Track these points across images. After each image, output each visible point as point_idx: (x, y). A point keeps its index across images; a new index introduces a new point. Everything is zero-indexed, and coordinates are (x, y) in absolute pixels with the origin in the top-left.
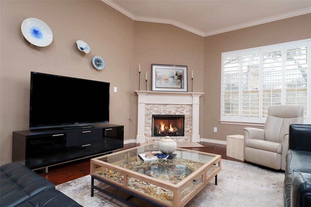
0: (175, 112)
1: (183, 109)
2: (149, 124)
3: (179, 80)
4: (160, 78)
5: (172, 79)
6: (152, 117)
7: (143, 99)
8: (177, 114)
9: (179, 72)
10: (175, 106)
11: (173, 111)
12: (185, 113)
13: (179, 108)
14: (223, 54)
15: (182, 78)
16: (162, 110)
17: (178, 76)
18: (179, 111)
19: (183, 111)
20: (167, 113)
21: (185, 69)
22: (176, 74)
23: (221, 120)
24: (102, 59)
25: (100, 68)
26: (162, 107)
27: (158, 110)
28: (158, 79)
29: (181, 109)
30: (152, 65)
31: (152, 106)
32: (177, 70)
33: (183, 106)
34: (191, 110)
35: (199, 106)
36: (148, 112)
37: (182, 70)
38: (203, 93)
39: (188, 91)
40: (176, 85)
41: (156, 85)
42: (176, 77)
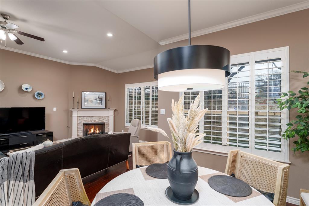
0: (98, 121)
1: (103, 119)
2: (80, 128)
3: (100, 101)
4: (87, 100)
5: (96, 100)
6: (83, 124)
7: (75, 114)
8: (100, 122)
9: (100, 96)
10: (98, 117)
11: (97, 121)
12: (105, 121)
13: (101, 118)
14: (126, 85)
15: (102, 100)
16: (90, 120)
17: (99, 99)
18: (100, 120)
19: (103, 120)
20: (93, 122)
21: (104, 94)
22: (98, 98)
23: (125, 126)
24: (42, 93)
25: (41, 98)
26: (89, 118)
27: (87, 120)
28: (86, 101)
29: (102, 119)
30: (82, 92)
31: (82, 118)
32: (99, 95)
33: (104, 117)
34: (108, 120)
35: (113, 117)
36: (80, 121)
37: (102, 95)
38: (115, 109)
39: (106, 108)
40: (98, 104)
41: (85, 104)
42: (98, 99)
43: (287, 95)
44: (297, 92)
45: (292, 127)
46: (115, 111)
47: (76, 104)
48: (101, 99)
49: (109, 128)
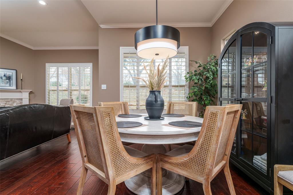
0: (4, 104)
1: (13, 102)
3: (8, 80)
10: (4, 100)
15: (11, 79)
17: (6, 77)
21: (14, 71)
29: (10, 102)
33: (13, 100)
35: (28, 99)
37: (11, 73)
38: (31, 90)
39: (17, 89)
40: (4, 84)
42: (4, 78)
46: (31, 93)
48: (9, 78)
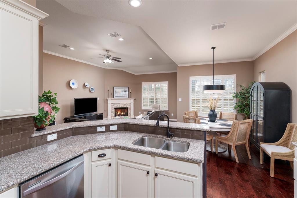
2: (112, 111)
4: (117, 93)
5: (122, 92)
6: (114, 109)
7: (110, 102)
10: (123, 104)
11: (123, 106)
12: (128, 106)
13: (125, 104)
14: (142, 83)
18: (125, 106)
20: (120, 107)
21: (127, 88)
22: (124, 91)
24: (94, 88)
25: (93, 91)
27: (117, 105)
30: (113, 87)
31: (114, 104)
32: (124, 89)
33: (127, 103)
34: (130, 105)
35: (133, 103)
36: (112, 107)
38: (135, 98)
39: (129, 98)
40: (124, 95)
41: (116, 95)
43: (235, 93)
44: (238, 92)
45: (237, 105)
47: (110, 95)
49: (130, 111)
